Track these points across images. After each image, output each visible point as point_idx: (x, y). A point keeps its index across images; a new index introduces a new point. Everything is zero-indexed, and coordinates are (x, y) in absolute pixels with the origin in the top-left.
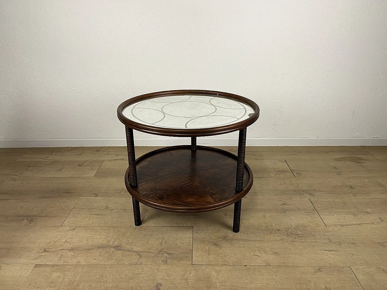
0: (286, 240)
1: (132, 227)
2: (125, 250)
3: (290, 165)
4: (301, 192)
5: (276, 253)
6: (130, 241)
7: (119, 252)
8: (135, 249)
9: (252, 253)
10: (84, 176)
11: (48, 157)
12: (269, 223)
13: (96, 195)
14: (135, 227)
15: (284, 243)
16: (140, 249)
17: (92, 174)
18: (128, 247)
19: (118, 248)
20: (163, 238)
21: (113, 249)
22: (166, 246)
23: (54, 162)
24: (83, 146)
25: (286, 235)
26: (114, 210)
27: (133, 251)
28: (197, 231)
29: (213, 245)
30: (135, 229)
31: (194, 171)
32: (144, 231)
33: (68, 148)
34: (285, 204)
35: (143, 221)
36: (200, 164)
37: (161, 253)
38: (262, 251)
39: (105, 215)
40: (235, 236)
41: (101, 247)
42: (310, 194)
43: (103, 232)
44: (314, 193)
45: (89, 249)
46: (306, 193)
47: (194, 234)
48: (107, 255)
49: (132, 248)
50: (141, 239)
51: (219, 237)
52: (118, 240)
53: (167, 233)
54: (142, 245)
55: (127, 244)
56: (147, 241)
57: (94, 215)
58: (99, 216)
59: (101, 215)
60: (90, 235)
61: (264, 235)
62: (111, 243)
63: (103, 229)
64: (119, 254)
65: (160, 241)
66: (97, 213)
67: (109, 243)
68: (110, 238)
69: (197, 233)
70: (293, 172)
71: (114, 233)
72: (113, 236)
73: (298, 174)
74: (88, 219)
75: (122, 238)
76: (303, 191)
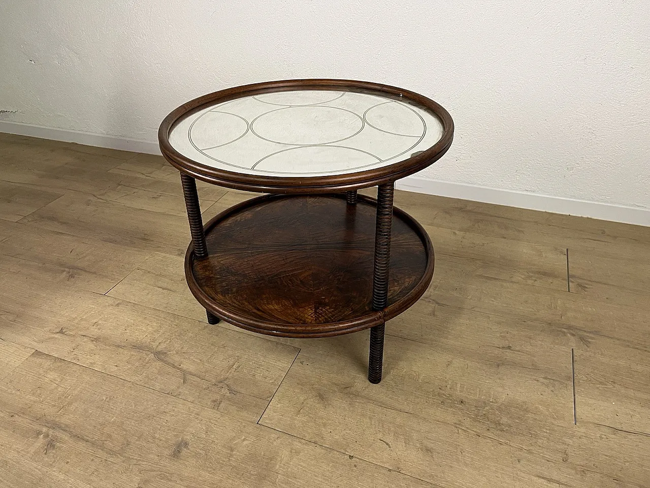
1: (201, 323)
2: (168, 364)
6: (185, 349)
7: (159, 364)
8: (187, 366)
10: (183, 214)
14: (206, 325)
16: (192, 368)
18: (176, 359)
19: (160, 355)
21: (152, 356)
22: (235, 374)
27: (178, 369)
28: (303, 360)
30: (205, 327)
32: (217, 335)
37: (220, 385)
39: (174, 291)
40: (367, 390)
41: (138, 347)
42: (582, 339)
43: (155, 321)
44: (592, 338)
45: (119, 346)
46: (573, 335)
47: (295, 364)
48: (137, 364)
49: (182, 362)
50: (203, 349)
51: (336, 384)
52: (168, 342)
53: (251, 351)
54: (199, 361)
55: (177, 353)
56: (210, 356)
57: (159, 287)
58: (165, 291)
59: (168, 290)
60: (134, 320)
61: (426, 404)
62: (155, 345)
63: (157, 316)
64: (156, 368)
65: (231, 363)
66: (165, 285)
67: (153, 343)
68: (158, 335)
69: (300, 364)
70: (570, 279)
71: (170, 327)
72: (164, 333)
73: (579, 286)
74: (147, 291)
75: (176, 340)
76: (569, 328)
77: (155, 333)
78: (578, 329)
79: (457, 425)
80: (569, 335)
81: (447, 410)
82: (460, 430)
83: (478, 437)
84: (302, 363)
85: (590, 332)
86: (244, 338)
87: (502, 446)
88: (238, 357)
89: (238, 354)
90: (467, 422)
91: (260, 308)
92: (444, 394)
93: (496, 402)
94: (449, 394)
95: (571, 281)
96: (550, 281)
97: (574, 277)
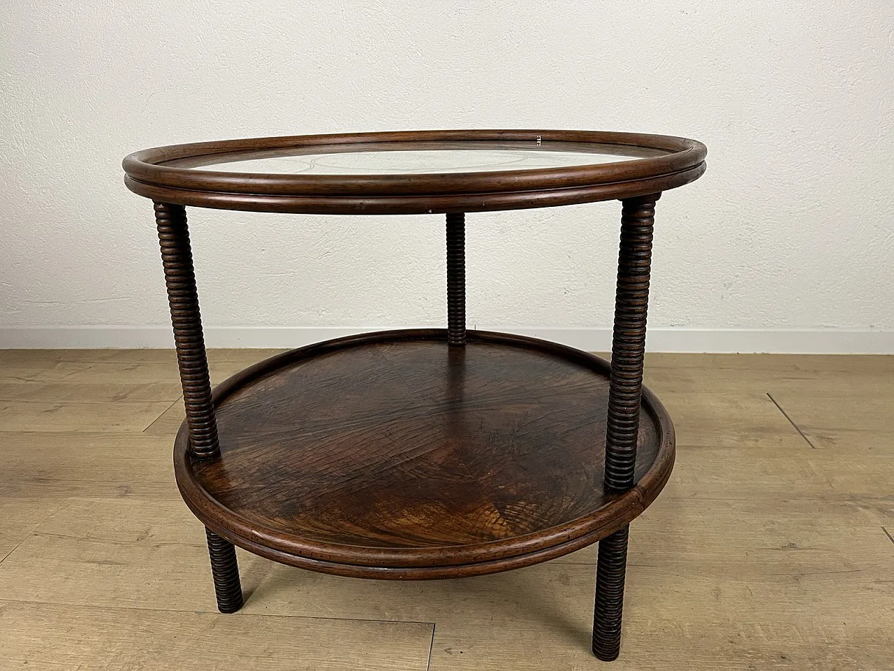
1: (203, 616)
3: (788, 410)
4: (847, 503)
12: (740, 626)
14: (216, 616)
23: (47, 389)
28: (448, 646)
32: (246, 634)
33: (106, 350)
35: (249, 594)
39: (126, 564)
43: (93, 631)
53: (331, 651)
57: (89, 562)
58: (105, 567)
59: (111, 563)
63: (97, 620)
66: (102, 555)
68: (109, 660)
69: (447, 656)
70: (801, 431)
71: (133, 638)
72: (121, 653)
73: (821, 437)
74: (63, 574)
75: (153, 662)
76: (853, 498)
77: (100, 658)
84: (448, 650)
86: (308, 627)
92: (744, 651)
93: (838, 642)
94: (753, 649)
95: (806, 434)
96: (777, 437)
97: (805, 427)
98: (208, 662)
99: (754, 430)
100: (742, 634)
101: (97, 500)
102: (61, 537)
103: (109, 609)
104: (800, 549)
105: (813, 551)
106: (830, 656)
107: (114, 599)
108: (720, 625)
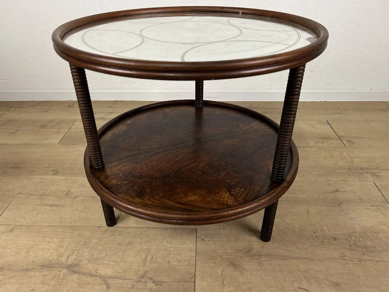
0: (350, 257)
1: (100, 228)
2: (84, 274)
3: (336, 128)
4: (359, 171)
5: (336, 284)
6: (95, 256)
7: (75, 277)
8: (103, 271)
9: (296, 285)
10: (45, 142)
11: (2, 115)
12: (318, 226)
13: (56, 173)
14: (106, 228)
15: (347, 264)
16: (109, 272)
17: (56, 140)
18: (91, 267)
19: (73, 268)
20: (149, 250)
21: (65, 271)
22: (152, 265)
23: (9, 122)
24: (52, 100)
25: (348, 249)
26: (78, 199)
27: (96, 276)
28: (203, 238)
29: (229, 266)
30: (106, 231)
31: (198, 141)
32: (120, 235)
33: (32, 102)
34: (337, 191)
35: (119, 218)
36: (209, 129)
37: (143, 280)
38: (312, 280)
39: (63, 206)
40: (265, 248)
41: (47, 266)
42: (374, 174)
43: (55, 237)
44: (379, 173)
45: (27, 270)
46: (367, 173)
47: (198, 243)
48: (53, 283)
49: (97, 269)
50: (112, 251)
51: (240, 251)
52: (76, 254)
53: (156, 241)
54: (114, 263)
55: (89, 261)
56: (122, 256)
57: (46, 206)
58: (54, 208)
59: (57, 206)
60: (33, 241)
61: (312, 247)
62: (64, 259)
63: (55, 232)
64: (74, 282)
65: (144, 256)
66: (52, 202)
67: (61, 258)
68: (64, 249)
69: (202, 242)
70: (341, 138)
71: (72, 239)
72: (68, 246)
73: (349, 141)
74: (36, 212)
75: (83, 249)
76: (362, 169)
77: (60, 249)
78: (367, 169)
79: (342, 257)
80: (365, 174)
81: (329, 248)
82: (347, 261)
83: (361, 262)
84: (203, 240)
85: (374, 169)
86: (145, 231)
87: (379, 264)
88: (147, 249)
89: (146, 247)
90: (348, 253)
91: (182, 202)
92: (319, 236)
93: (356, 232)
94: (323, 235)
95: (343, 140)
96: (331, 142)
97: (342, 137)
98: (106, 248)
99: (322, 138)
100: (318, 229)
101: (44, 177)
102: (32, 195)
103: (60, 227)
104: (340, 192)
105: (346, 193)
106: (353, 238)
107: (61, 222)
108: (310, 226)
